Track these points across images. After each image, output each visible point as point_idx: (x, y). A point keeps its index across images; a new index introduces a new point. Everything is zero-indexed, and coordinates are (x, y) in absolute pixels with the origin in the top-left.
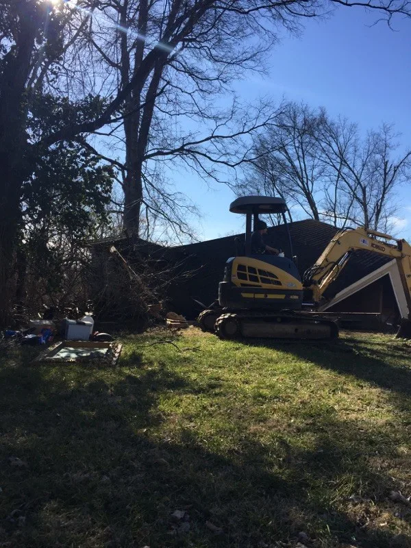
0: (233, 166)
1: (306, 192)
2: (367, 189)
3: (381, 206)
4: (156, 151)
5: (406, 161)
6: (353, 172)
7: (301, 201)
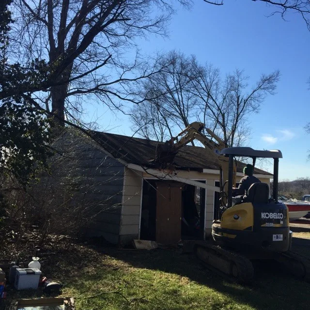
0: (137, 103)
1: (182, 117)
2: (226, 115)
4: (76, 90)
5: (252, 96)
6: (215, 102)
7: (178, 122)
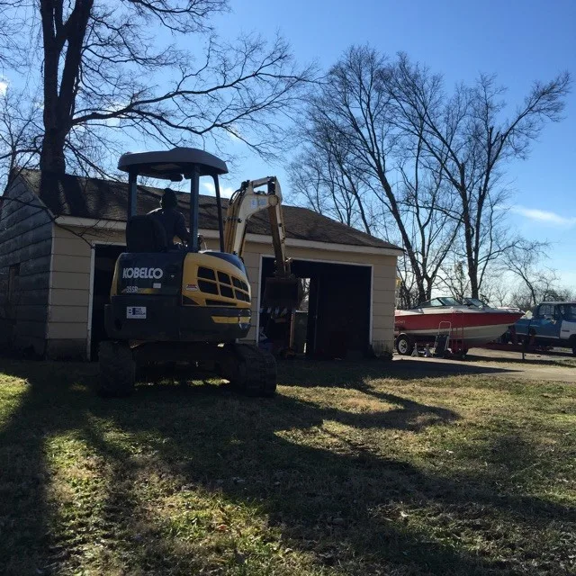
0: (200, 133)
2: (467, 168)
3: (485, 190)
7: (374, 185)
